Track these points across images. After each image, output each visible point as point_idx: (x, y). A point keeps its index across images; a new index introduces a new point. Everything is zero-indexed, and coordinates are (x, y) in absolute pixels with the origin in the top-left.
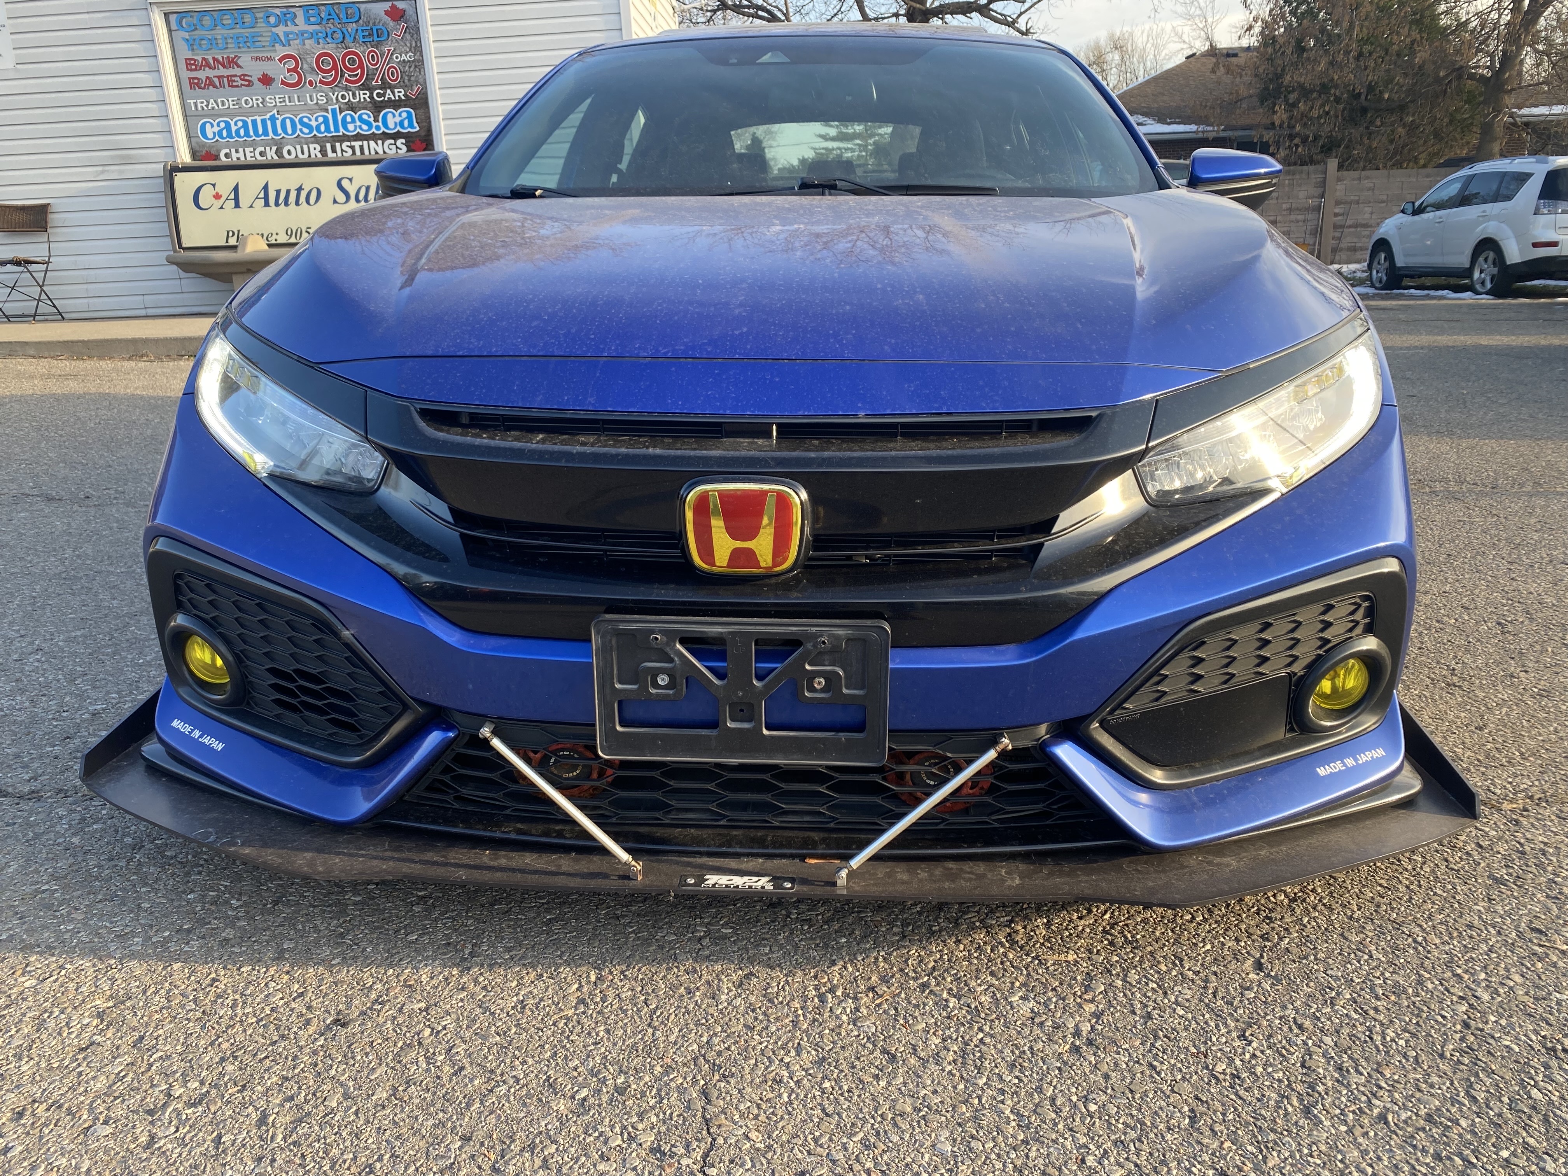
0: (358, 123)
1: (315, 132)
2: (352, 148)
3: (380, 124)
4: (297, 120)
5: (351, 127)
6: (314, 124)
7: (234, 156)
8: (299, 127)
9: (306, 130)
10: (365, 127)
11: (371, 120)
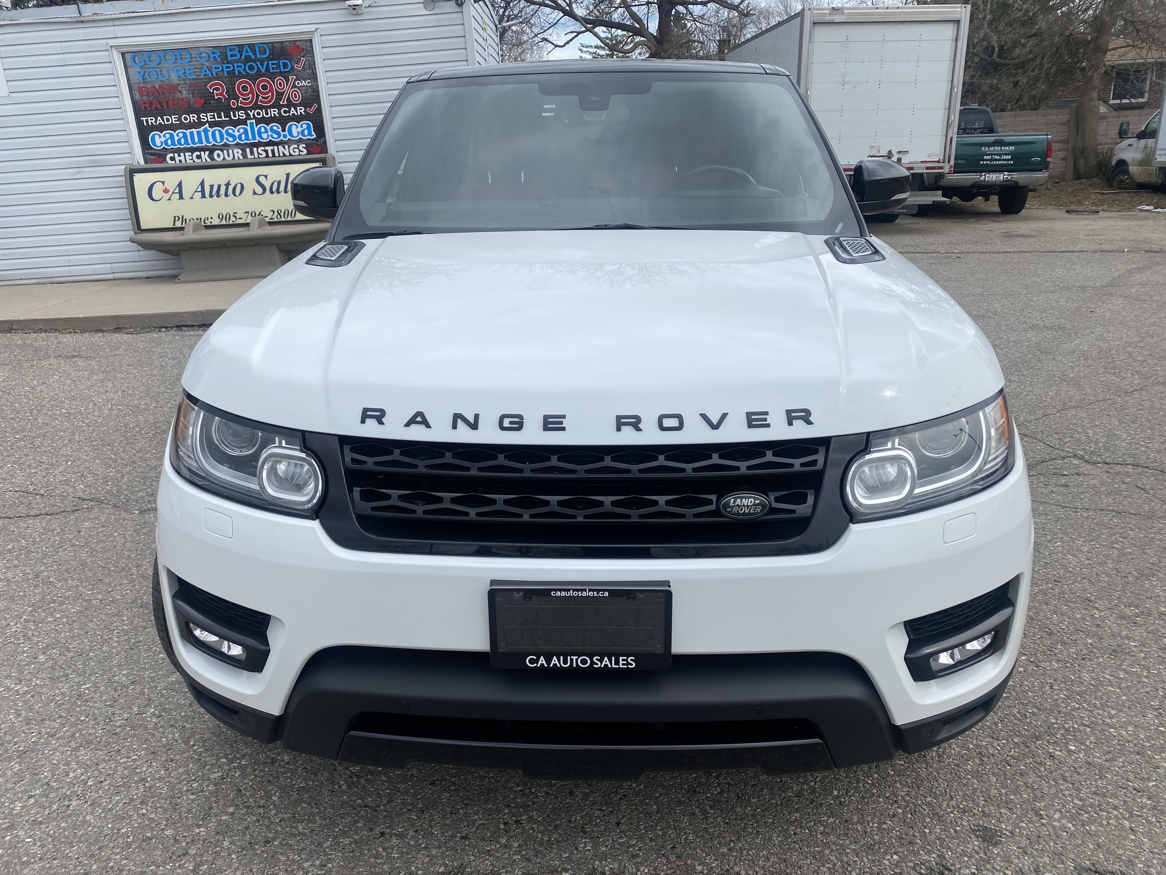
0: (270, 133)
1: (238, 140)
2: (266, 151)
3: (287, 133)
4: (224, 131)
5: (264, 136)
6: (237, 134)
7: (177, 158)
8: (225, 136)
9: (231, 139)
10: (275, 136)
11: (280, 130)
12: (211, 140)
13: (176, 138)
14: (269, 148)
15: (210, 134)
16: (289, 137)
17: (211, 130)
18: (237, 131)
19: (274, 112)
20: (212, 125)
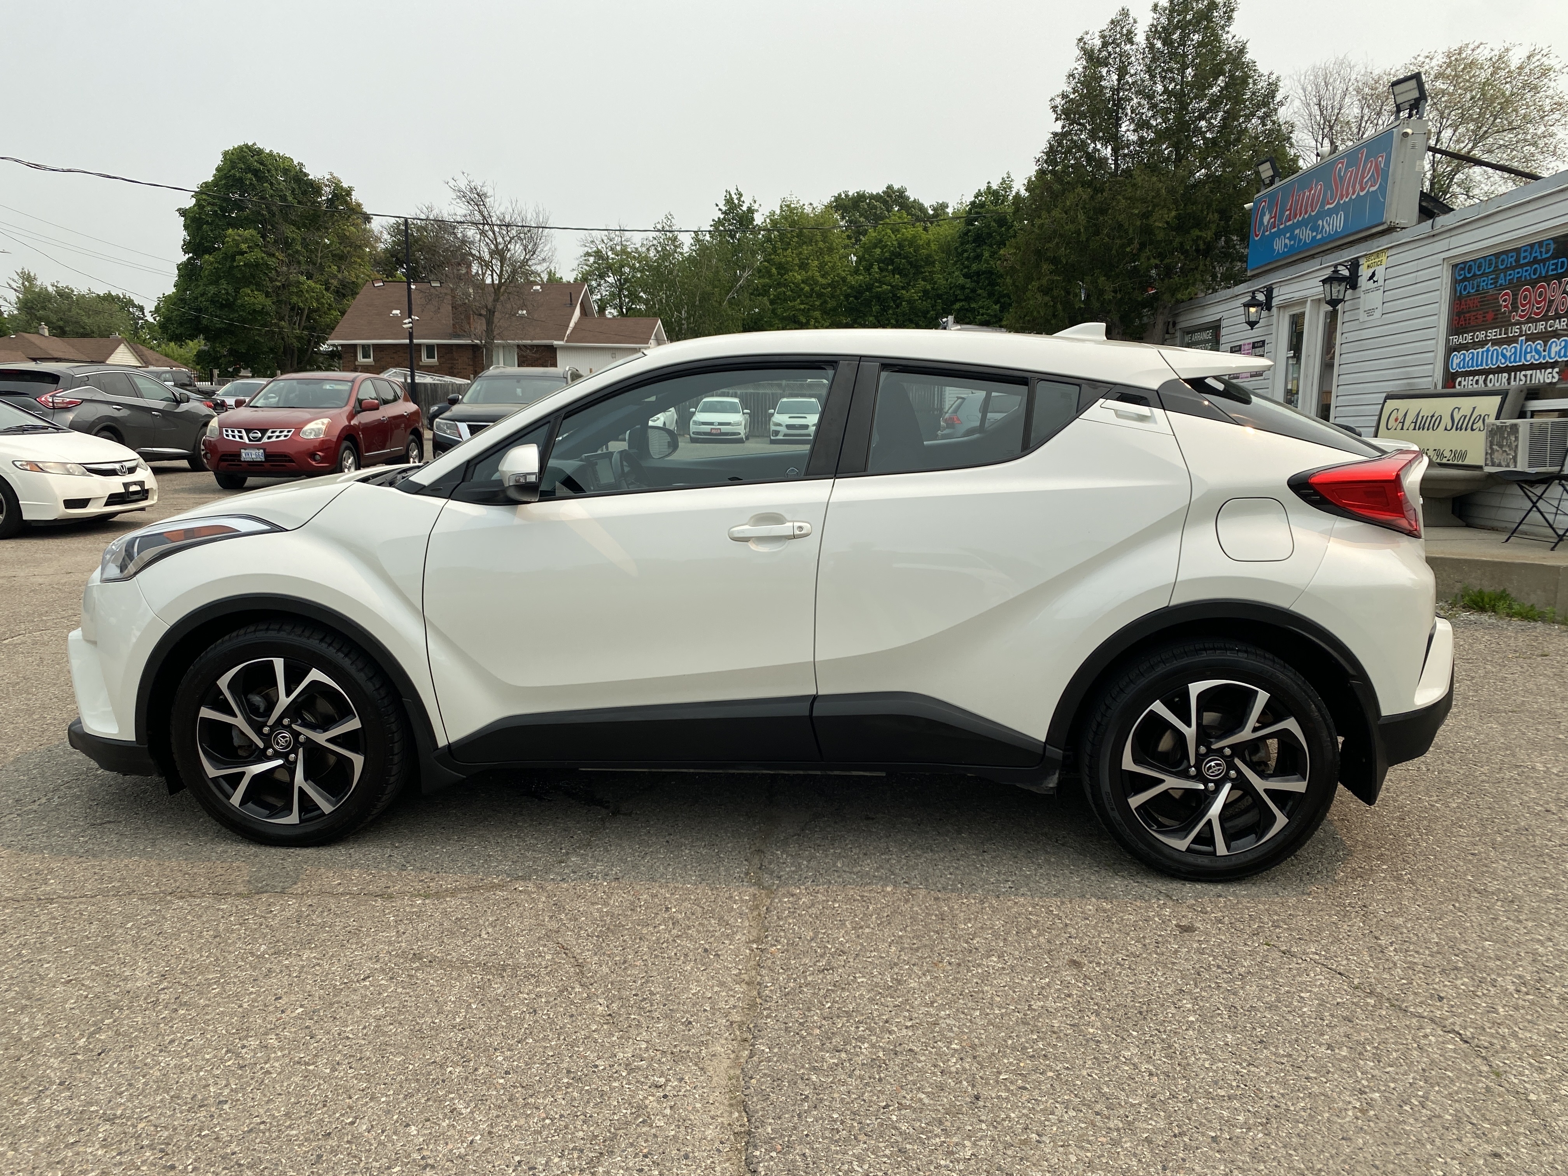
0: (1534, 353)
1: (1508, 363)
2: (1525, 376)
3: (1546, 353)
4: (1500, 351)
5: (1528, 357)
6: (1508, 354)
7: (1463, 383)
8: (1500, 357)
9: (1503, 361)
10: (1537, 357)
11: (1542, 349)
12: (1489, 362)
13: (1467, 359)
14: (1529, 373)
15: (1490, 353)
16: (1547, 358)
17: (1491, 349)
18: (1508, 350)
19: (1541, 326)
20: (1495, 342)
